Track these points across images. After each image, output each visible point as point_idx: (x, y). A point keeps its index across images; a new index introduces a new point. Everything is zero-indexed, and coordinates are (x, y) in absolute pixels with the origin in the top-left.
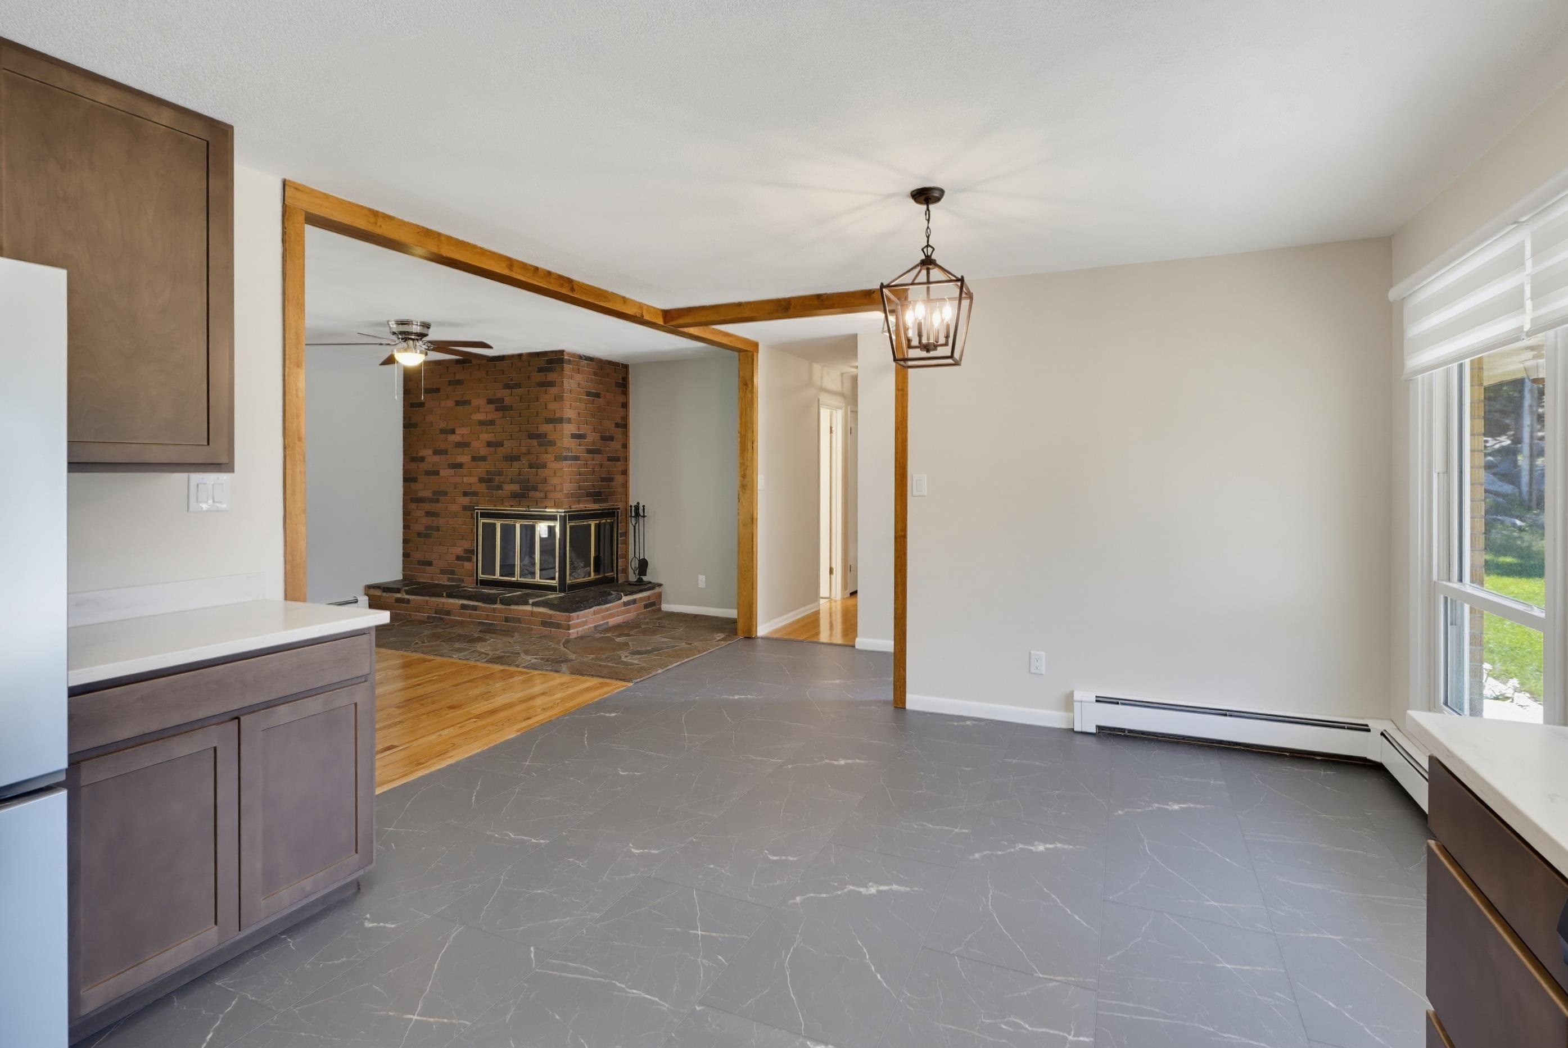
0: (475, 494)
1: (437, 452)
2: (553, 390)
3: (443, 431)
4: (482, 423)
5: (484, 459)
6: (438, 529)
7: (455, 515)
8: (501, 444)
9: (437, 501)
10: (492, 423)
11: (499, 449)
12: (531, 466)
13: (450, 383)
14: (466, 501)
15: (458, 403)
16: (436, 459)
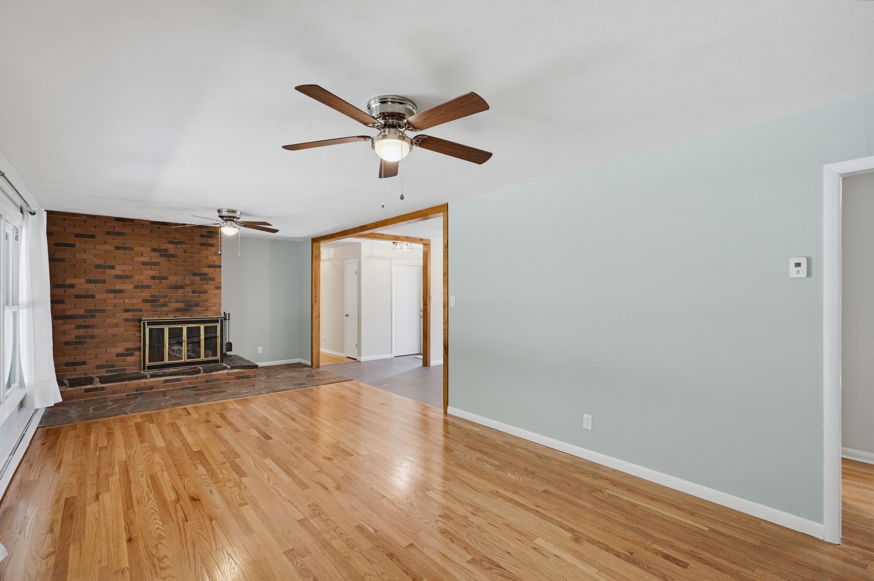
0: (141, 310)
1: (89, 281)
2: (213, 249)
3: (97, 266)
4: (144, 263)
5: (148, 287)
6: (93, 337)
7: (116, 325)
8: (166, 278)
9: (93, 316)
10: (156, 264)
11: (164, 281)
12: (194, 292)
13: (108, 233)
14: (129, 315)
15: (117, 248)
16: (91, 286)
